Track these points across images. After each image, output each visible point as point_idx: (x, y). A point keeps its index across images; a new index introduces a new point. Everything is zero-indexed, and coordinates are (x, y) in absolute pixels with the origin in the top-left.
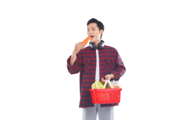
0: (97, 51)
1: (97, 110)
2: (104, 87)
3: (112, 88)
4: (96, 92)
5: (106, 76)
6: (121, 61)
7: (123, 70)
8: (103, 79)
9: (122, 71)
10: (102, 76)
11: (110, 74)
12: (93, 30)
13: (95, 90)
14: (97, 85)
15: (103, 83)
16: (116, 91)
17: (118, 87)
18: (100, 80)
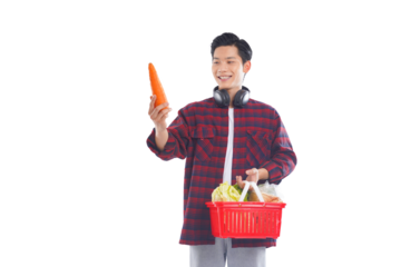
0: (231, 111)
1: (225, 255)
2: (242, 197)
3: (262, 200)
4: (221, 209)
5: (248, 172)
6: (286, 138)
7: (291, 162)
8: (239, 178)
9: (287, 164)
10: (240, 171)
11: (258, 168)
12: (229, 62)
13: (220, 204)
14: (224, 193)
15: (240, 189)
16: (270, 208)
17: (276, 199)
18: (234, 182)
